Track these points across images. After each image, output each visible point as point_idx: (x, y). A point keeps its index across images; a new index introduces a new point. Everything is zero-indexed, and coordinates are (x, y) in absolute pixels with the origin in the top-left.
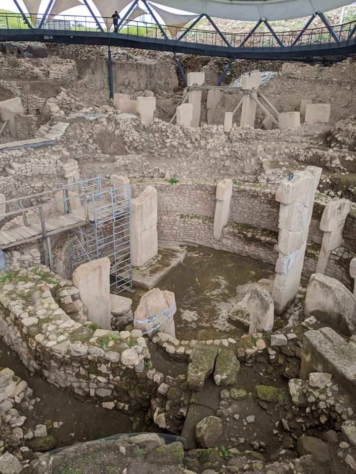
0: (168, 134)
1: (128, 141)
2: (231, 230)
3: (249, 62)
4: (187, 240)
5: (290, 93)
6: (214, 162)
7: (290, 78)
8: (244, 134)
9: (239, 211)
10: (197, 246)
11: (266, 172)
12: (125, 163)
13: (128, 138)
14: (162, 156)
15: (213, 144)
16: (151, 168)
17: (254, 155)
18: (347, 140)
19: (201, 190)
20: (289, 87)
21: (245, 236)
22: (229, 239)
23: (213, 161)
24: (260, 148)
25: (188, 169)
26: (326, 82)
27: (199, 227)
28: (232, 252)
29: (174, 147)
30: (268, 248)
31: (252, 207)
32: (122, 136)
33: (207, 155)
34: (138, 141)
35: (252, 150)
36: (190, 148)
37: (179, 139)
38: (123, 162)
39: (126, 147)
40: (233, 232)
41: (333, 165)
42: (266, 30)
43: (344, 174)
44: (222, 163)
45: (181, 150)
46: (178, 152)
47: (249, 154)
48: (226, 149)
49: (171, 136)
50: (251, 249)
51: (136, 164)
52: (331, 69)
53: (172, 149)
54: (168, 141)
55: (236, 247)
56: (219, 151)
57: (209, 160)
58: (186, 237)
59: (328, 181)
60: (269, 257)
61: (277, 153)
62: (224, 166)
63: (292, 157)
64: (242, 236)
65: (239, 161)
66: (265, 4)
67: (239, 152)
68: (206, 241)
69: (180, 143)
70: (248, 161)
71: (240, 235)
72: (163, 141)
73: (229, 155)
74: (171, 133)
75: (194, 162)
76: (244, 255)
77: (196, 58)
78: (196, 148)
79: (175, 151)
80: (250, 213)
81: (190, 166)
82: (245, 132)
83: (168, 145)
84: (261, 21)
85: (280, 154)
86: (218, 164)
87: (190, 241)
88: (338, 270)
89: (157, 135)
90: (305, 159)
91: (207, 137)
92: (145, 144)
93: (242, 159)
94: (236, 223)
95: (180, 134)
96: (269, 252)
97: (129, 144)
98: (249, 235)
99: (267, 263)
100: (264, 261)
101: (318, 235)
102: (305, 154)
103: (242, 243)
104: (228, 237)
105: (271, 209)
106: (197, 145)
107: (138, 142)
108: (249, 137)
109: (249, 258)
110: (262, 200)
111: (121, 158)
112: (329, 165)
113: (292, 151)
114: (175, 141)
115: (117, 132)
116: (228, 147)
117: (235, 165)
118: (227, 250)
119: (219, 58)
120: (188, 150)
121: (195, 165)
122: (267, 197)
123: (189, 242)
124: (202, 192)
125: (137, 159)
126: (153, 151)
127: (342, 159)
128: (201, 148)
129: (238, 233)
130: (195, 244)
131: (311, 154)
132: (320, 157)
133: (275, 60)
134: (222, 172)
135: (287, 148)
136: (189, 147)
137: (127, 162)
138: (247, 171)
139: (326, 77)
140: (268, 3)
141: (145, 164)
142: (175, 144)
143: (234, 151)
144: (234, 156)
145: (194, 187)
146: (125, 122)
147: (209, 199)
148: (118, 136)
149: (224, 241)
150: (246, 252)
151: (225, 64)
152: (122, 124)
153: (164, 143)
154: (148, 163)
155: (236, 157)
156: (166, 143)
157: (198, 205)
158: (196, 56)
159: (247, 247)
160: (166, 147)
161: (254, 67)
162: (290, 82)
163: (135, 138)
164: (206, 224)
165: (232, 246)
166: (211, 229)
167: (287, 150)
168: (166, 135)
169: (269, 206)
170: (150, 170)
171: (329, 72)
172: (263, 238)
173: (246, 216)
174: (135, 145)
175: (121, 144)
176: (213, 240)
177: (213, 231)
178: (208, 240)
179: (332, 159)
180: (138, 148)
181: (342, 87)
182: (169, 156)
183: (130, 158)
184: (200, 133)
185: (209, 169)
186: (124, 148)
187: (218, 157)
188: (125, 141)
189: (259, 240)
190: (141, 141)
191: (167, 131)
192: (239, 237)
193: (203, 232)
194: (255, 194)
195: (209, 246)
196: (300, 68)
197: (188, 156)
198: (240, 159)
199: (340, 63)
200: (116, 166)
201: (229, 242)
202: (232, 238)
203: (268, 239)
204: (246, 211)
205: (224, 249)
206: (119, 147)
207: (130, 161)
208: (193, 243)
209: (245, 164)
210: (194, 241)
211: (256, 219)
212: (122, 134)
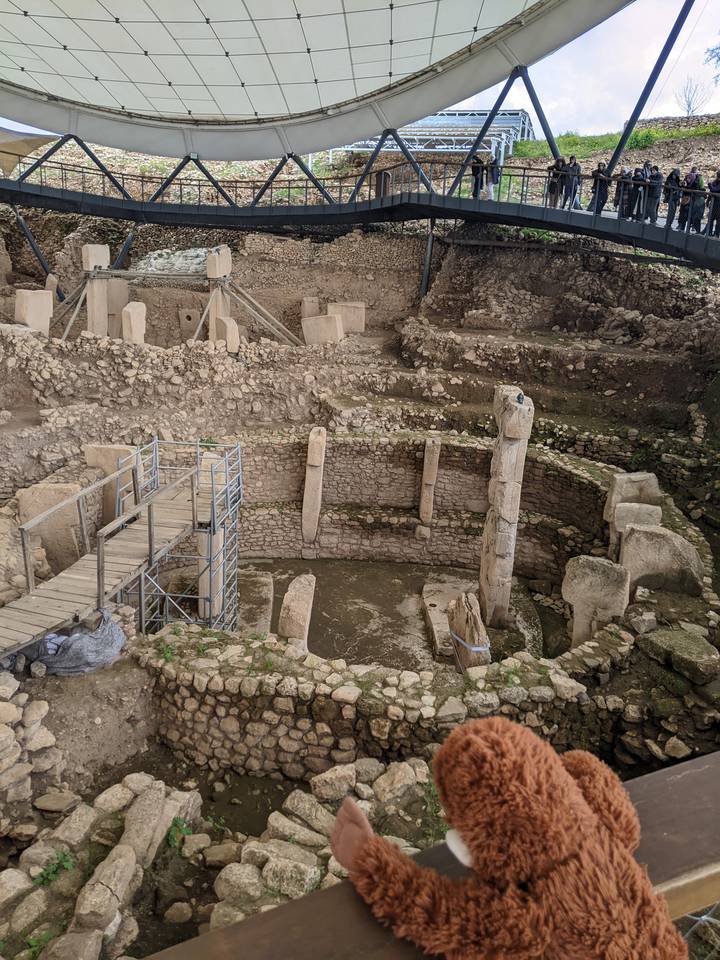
0: (128, 360)
1: (41, 380)
2: (335, 517)
3: (160, 230)
4: (248, 554)
5: (270, 286)
6: (234, 407)
7: (264, 259)
8: (265, 356)
9: (334, 483)
10: (271, 561)
11: (344, 414)
12: (68, 422)
13: (40, 373)
14: (122, 404)
15: (225, 375)
16: (125, 428)
17: (301, 389)
18: (438, 354)
19: (264, 454)
20: (266, 275)
21: (362, 522)
22: (332, 534)
23: (231, 406)
24: (309, 378)
25: (194, 424)
26: (331, 268)
27: (272, 522)
28: (339, 557)
29: (145, 384)
30: (405, 535)
31: (359, 471)
32: (22, 370)
33: (218, 394)
34: (64, 377)
35: (297, 381)
36: (180, 385)
37: (152, 369)
38: (62, 422)
39: (36, 393)
40: (340, 519)
41: (435, 394)
42: (198, 174)
43: (455, 405)
44: (248, 407)
45: (161, 389)
46: (156, 393)
47: (293, 388)
48: (252, 382)
49: (135, 364)
50: (375, 545)
51: (91, 423)
52: (334, 247)
53: (141, 389)
54: (130, 373)
55: (346, 547)
56: (239, 386)
57: (224, 404)
58: (244, 549)
59: (442, 417)
60: (407, 550)
61: (337, 382)
62: (252, 412)
63: (364, 387)
64: (357, 523)
65: (276, 401)
66: (198, 130)
67: (277, 386)
68: (287, 546)
69: (155, 377)
70: (293, 400)
71: (352, 523)
72: (120, 374)
73: (258, 391)
74: (133, 359)
75: (198, 410)
76: (361, 558)
77: (46, 217)
78: (193, 385)
79: (150, 392)
80: (356, 483)
81: (193, 417)
82: (268, 350)
83: (131, 381)
84: (187, 159)
85: (342, 385)
86: (241, 409)
87: (253, 554)
88: (527, 544)
89: (102, 363)
90: (387, 388)
91: (200, 363)
92: (79, 383)
93: (283, 399)
94: (336, 505)
95: (152, 360)
96: (406, 542)
97: (41, 386)
98: (370, 519)
99: (404, 562)
100: (398, 560)
101: (477, 499)
102: (384, 380)
103: (357, 537)
104: (331, 530)
105: (395, 471)
106: (192, 378)
107: (64, 381)
108: (277, 358)
109: (371, 561)
110: (377, 458)
111: (56, 414)
112: (429, 394)
113: (362, 377)
114: (145, 373)
115: (11, 362)
116: (255, 378)
117: (270, 408)
118: (330, 556)
119: (99, 220)
120: (175, 389)
121: (201, 416)
122: (385, 450)
123: (250, 558)
124: (266, 458)
125: (91, 411)
126: (99, 396)
127: (446, 382)
128: (203, 384)
129: (350, 519)
130: (264, 558)
131: (393, 380)
132: (410, 384)
133: (211, 228)
134: (250, 423)
135: (352, 373)
136: (178, 382)
137: (72, 420)
138: (295, 418)
139: (328, 259)
140: (203, 130)
141: (110, 420)
142: (147, 377)
143: (267, 385)
144: (268, 394)
145: (249, 450)
146: (26, 341)
147: (279, 468)
148: (13, 370)
149: (324, 540)
150: (366, 551)
151: (111, 231)
152: (19, 344)
153: (123, 378)
154: (116, 418)
155: (272, 395)
156: (127, 377)
157: (259, 484)
158: (44, 213)
159: (366, 542)
160: (128, 386)
161: (173, 239)
162: (266, 266)
163: (56, 372)
164: (286, 514)
165: (340, 545)
166: (297, 524)
167: (352, 377)
168: (124, 362)
169: (391, 465)
170: (124, 433)
171: (330, 252)
172: (394, 520)
173: (349, 489)
174: (59, 387)
175: (22, 388)
176: (301, 542)
177: (301, 526)
178: (291, 544)
179: (430, 385)
180: (64, 393)
181: (360, 277)
182: (135, 402)
183: (77, 412)
184: (183, 356)
185: (226, 419)
186: (31, 395)
187: (241, 397)
188: (33, 379)
189: (389, 525)
190: (69, 378)
191: (124, 355)
192: (351, 527)
193: (281, 532)
194: (363, 448)
195: (294, 555)
196: (279, 244)
197: (178, 400)
198: (276, 398)
199: (343, 237)
200: (48, 431)
201: (334, 539)
202: (338, 531)
203: (403, 520)
204: (348, 480)
205: (324, 555)
206: (16, 394)
207: (79, 419)
208: (260, 558)
209: (289, 405)
210: (261, 554)
211: (368, 492)
212: (23, 366)
